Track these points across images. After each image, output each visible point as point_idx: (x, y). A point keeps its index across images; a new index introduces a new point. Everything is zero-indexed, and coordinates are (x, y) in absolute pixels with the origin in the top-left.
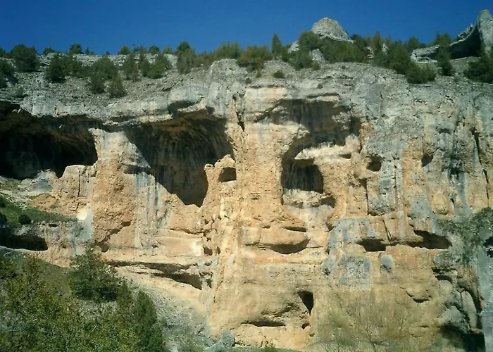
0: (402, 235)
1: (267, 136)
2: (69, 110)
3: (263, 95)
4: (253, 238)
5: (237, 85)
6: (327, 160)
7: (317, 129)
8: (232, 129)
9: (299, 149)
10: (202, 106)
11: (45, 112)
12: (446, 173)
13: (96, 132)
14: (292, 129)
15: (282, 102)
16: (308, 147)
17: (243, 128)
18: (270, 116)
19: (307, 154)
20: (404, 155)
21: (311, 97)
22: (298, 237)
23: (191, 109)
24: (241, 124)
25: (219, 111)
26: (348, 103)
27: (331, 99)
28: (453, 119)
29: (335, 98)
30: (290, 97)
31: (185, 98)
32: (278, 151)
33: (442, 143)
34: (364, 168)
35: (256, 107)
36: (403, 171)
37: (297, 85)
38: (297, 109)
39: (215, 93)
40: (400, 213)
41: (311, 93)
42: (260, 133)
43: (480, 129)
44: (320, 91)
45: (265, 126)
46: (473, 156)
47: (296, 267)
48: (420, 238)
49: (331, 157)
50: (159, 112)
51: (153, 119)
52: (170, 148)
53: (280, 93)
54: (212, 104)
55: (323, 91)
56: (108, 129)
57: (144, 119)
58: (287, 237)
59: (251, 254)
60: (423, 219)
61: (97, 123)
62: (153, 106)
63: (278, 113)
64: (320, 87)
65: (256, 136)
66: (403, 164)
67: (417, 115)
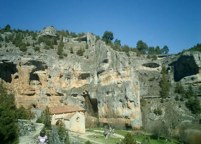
0: (54, 93)
3: (25, 59)
4: (22, 93)
5: (19, 56)
6: (40, 74)
7: (38, 67)
9: (34, 71)
10: (10, 61)
12: (67, 79)
14: (33, 67)
15: (30, 61)
17: (21, 66)
18: (27, 64)
20: (55, 76)
21: (37, 60)
22: (33, 92)
23: (8, 62)
25: (15, 63)
26: (45, 62)
27: (42, 61)
28: (68, 67)
30: (32, 60)
31: (6, 59)
32: (29, 72)
33: (65, 73)
34: (48, 78)
35: (24, 62)
36: (55, 80)
37: (34, 57)
38: (33, 62)
39: (14, 58)
40: (54, 89)
41: (37, 59)
42: (25, 68)
43: (74, 69)
44: (39, 59)
45: (26, 66)
46: (73, 75)
47: (32, 99)
48: (58, 94)
49: (41, 74)
52: (3, 69)
53: (30, 59)
54: (13, 61)
55: (40, 59)
58: (30, 92)
59: (21, 96)
60: (58, 90)
63: (29, 63)
64: (39, 58)
65: (24, 69)
66: (55, 78)
67: (60, 66)
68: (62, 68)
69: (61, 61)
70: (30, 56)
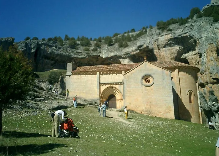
0: (208, 81)
1: (168, 52)
2: (112, 54)
3: (165, 38)
5: (156, 36)
6: (190, 57)
7: (186, 46)
8: (156, 51)
9: (182, 54)
10: (145, 46)
11: (106, 56)
13: (121, 60)
14: (177, 48)
15: (171, 39)
16: (185, 53)
17: (160, 51)
18: (167, 45)
19: (184, 56)
20: (207, 51)
21: (180, 35)
23: (142, 48)
24: (159, 49)
25: (150, 47)
26: (192, 35)
27: (186, 34)
29: (187, 34)
30: (173, 37)
31: (140, 45)
32: (172, 57)
34: (198, 58)
35: (162, 43)
36: (207, 57)
37: (175, 32)
38: (177, 41)
39: (148, 41)
40: (207, 72)
41: (180, 34)
42: (165, 51)
44: (182, 33)
45: (167, 49)
48: (215, 81)
49: (191, 55)
50: (136, 50)
51: (135, 53)
53: (169, 36)
54: (148, 45)
55: (184, 32)
56: (124, 58)
57: (132, 53)
61: (120, 57)
62: (134, 48)
63: (170, 43)
64: (182, 31)
65: (164, 53)
66: (207, 54)
67: (215, 34)
70: (169, 32)
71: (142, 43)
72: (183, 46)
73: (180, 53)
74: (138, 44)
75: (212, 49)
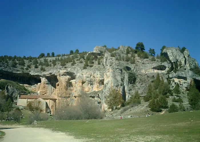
1: (64, 78)
2: (37, 74)
3: (62, 71)
5: (59, 70)
8: (58, 77)
10: (53, 74)
11: (33, 74)
12: (90, 85)
13: (41, 77)
14: (68, 77)
15: (65, 73)
16: (72, 80)
17: (60, 77)
18: (64, 75)
19: (72, 81)
23: (52, 74)
25: (56, 75)
26: (74, 72)
27: (72, 72)
28: (90, 75)
30: (67, 71)
32: (66, 81)
33: (87, 79)
35: (61, 74)
37: (68, 69)
38: (68, 74)
39: (55, 71)
41: (69, 71)
44: (71, 70)
45: (63, 76)
46: (94, 81)
50: (49, 74)
51: (48, 75)
53: (65, 71)
56: (43, 77)
57: (47, 75)
61: (41, 76)
62: (48, 73)
65: (62, 78)
67: (83, 75)
68: (85, 76)
69: (84, 71)
70: (65, 69)
71: (52, 72)
72: (71, 76)
73: (69, 80)
74: (50, 72)
75: (80, 82)
